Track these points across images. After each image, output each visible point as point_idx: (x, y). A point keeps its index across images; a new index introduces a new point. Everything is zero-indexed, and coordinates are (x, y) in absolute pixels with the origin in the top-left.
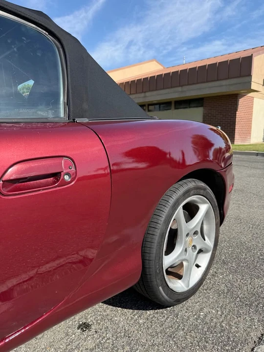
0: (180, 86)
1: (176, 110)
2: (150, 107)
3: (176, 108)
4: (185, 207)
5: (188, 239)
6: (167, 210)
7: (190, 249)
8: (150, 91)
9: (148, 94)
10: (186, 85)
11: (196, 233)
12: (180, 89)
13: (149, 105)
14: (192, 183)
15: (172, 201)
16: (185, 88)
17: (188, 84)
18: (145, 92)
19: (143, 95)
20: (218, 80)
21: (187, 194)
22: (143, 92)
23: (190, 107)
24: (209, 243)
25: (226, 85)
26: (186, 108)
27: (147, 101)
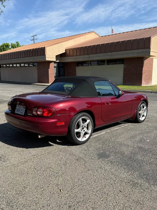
0: (110, 52)
2: (92, 62)
3: (107, 64)
8: (92, 54)
9: (91, 56)
10: (114, 52)
12: (110, 54)
13: (91, 61)
16: (113, 53)
17: (115, 51)
18: (89, 55)
19: (88, 56)
20: (132, 50)
22: (88, 54)
23: (116, 64)
25: (136, 53)
26: (114, 64)
27: (90, 59)
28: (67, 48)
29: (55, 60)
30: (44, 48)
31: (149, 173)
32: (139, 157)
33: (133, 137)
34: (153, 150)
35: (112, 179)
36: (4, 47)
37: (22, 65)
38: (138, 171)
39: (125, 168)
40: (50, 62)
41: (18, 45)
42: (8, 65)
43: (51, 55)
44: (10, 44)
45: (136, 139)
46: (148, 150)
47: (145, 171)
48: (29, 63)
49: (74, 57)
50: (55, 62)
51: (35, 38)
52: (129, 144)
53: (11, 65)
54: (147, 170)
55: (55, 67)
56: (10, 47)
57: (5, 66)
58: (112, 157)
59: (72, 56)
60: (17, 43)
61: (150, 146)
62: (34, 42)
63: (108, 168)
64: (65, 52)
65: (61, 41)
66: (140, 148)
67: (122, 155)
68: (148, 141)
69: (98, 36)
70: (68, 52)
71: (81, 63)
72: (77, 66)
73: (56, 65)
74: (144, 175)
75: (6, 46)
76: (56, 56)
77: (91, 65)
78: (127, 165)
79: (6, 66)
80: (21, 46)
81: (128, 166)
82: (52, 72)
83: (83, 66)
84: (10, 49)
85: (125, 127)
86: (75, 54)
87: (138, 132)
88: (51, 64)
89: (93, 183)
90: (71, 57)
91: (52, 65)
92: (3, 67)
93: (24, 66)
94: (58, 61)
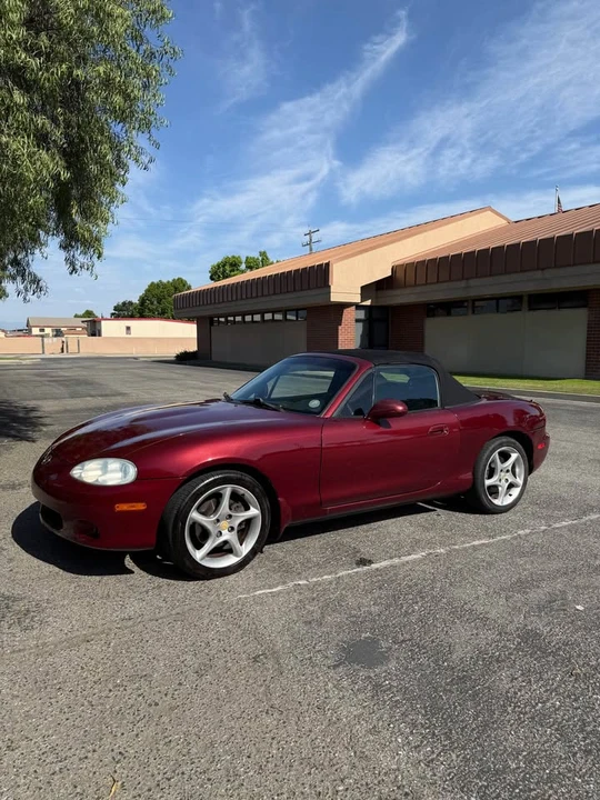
0: (538, 269)
1: (531, 312)
2: (477, 304)
3: (530, 310)
4: (500, 454)
5: (503, 474)
6: (488, 452)
7: (503, 481)
8: (477, 276)
9: (473, 282)
10: (551, 268)
11: (508, 471)
12: (538, 274)
13: (474, 301)
14: (504, 439)
15: (491, 448)
16: (548, 273)
17: (556, 267)
18: (468, 279)
19: (463, 284)
21: (501, 445)
22: (463, 279)
23: (561, 308)
24: (520, 481)
26: (554, 308)
27: (472, 294)
28: (396, 264)
29: (357, 299)
30: (328, 264)
31: (507, 767)
32: (503, 680)
33: (522, 585)
34: (579, 656)
35: (334, 768)
36: (227, 268)
37: (268, 316)
38: (464, 748)
39: (414, 725)
40: (343, 306)
41: (265, 261)
42: (232, 318)
43: (346, 286)
44: (244, 260)
45: (532, 595)
46: (560, 648)
47: (495, 755)
48: (285, 312)
49: (418, 289)
50: (358, 307)
51: (315, 237)
52: (493, 614)
53: (239, 319)
54: (505, 750)
55: (357, 321)
56: (243, 267)
57: (222, 320)
58: (392, 665)
59: (410, 286)
60: (263, 254)
61: (577, 631)
62: (311, 249)
63: (347, 711)
64: (390, 274)
65: (381, 242)
66: (529, 638)
67: (436, 661)
68: (579, 607)
69: (505, 222)
70: (400, 275)
71: (446, 308)
72: (428, 316)
73: (361, 314)
74: (478, 776)
75: (231, 265)
76: (362, 288)
77: (473, 312)
78: (433, 710)
79: (227, 321)
80: (272, 263)
81: (433, 715)
82: (350, 335)
83: (449, 314)
84: (243, 272)
85: (515, 538)
86: (421, 280)
87: (555, 565)
88: (346, 311)
89: (252, 773)
90: (408, 291)
91: (350, 316)
92: (219, 322)
93: (273, 320)
94: (368, 303)
